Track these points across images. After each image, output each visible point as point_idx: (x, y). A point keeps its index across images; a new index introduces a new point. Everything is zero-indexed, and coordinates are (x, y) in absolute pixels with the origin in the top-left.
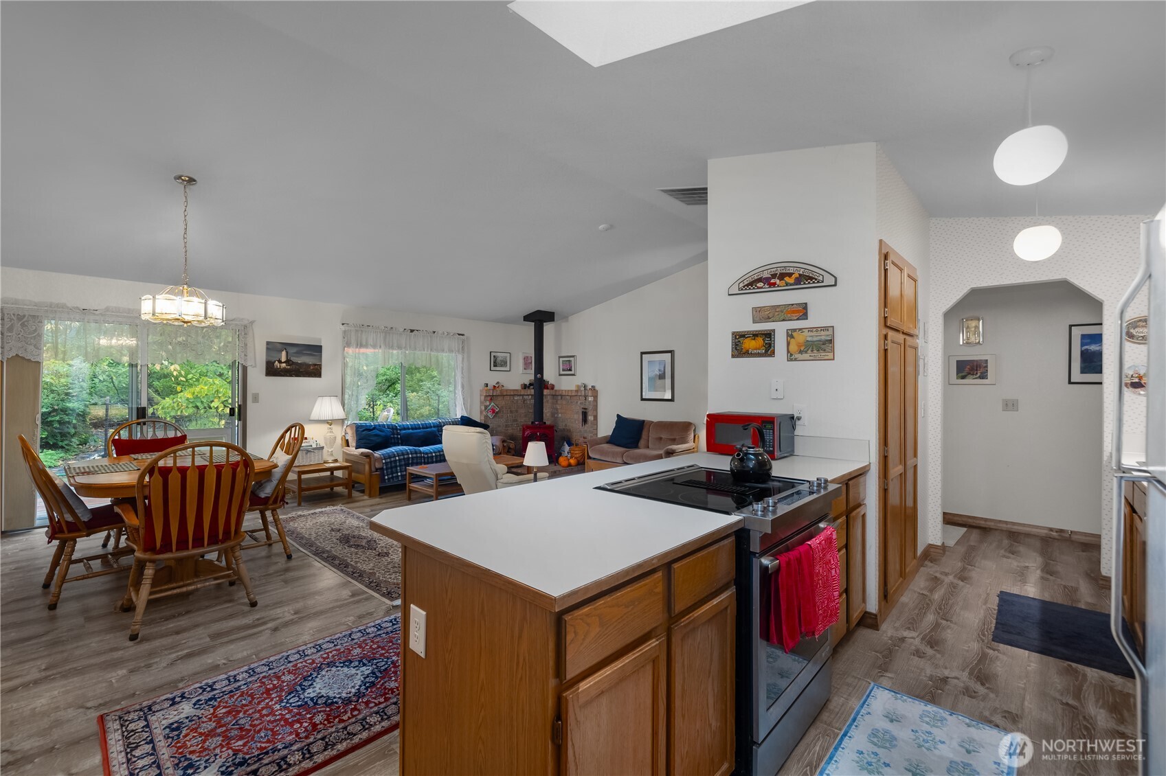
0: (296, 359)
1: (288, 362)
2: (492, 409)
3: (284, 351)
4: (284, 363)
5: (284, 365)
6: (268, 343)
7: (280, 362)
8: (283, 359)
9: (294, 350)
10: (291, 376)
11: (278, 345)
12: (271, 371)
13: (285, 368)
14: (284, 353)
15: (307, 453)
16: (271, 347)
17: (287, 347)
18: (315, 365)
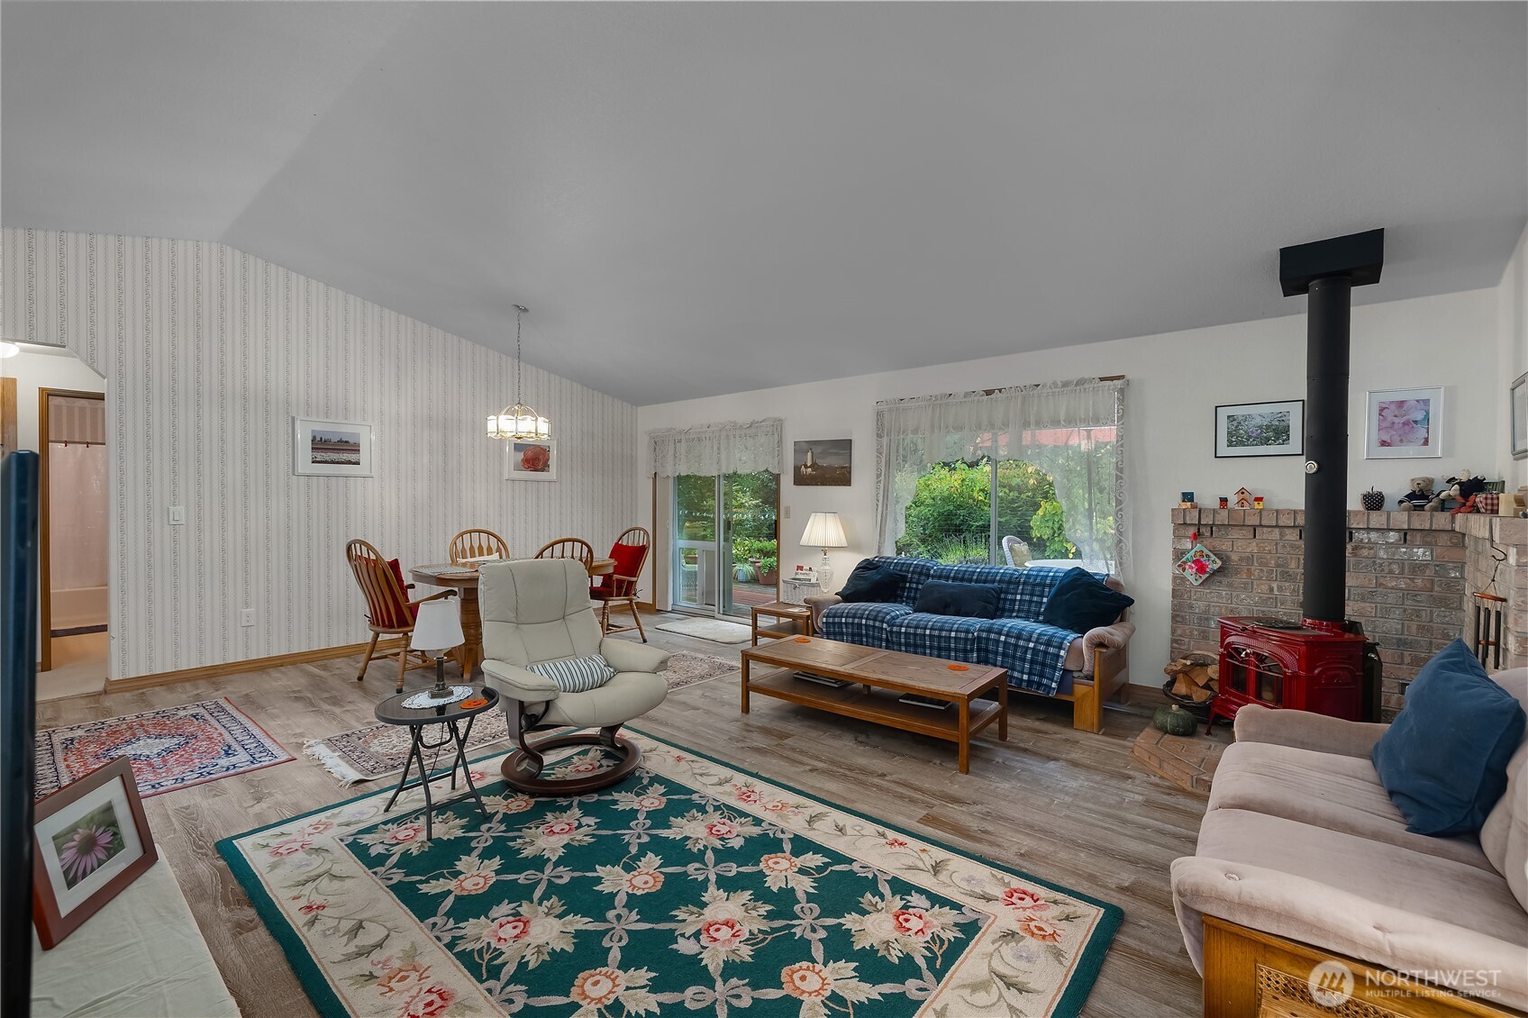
0: (821, 461)
1: (813, 465)
2: (1197, 562)
3: (810, 451)
4: (809, 466)
5: (810, 470)
6: (795, 444)
7: (806, 467)
8: (809, 462)
9: (818, 450)
10: (816, 484)
12: (800, 480)
13: (811, 475)
14: (810, 455)
16: (801, 448)
17: (812, 446)
18: (843, 468)
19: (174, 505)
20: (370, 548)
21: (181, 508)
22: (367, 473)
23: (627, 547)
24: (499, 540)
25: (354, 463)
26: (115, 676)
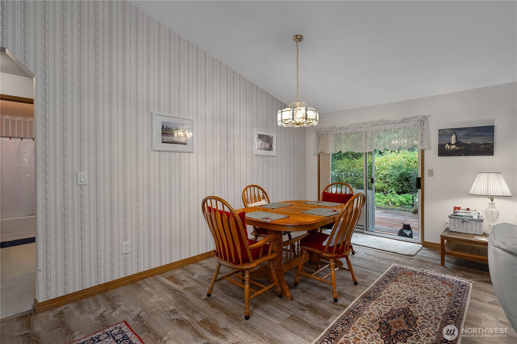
0: (465, 140)
1: (457, 144)
3: (454, 135)
4: (453, 145)
5: (454, 147)
6: (440, 130)
7: (450, 144)
8: (453, 142)
10: (461, 155)
11: (448, 131)
12: (443, 152)
13: (454, 149)
14: (453, 137)
15: (463, 222)
16: (442, 133)
17: (456, 132)
18: (486, 144)
19: (81, 171)
20: (224, 203)
21: (85, 173)
22: (190, 150)
23: (332, 194)
24: (264, 192)
25: (184, 144)
26: (41, 299)
